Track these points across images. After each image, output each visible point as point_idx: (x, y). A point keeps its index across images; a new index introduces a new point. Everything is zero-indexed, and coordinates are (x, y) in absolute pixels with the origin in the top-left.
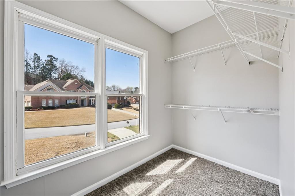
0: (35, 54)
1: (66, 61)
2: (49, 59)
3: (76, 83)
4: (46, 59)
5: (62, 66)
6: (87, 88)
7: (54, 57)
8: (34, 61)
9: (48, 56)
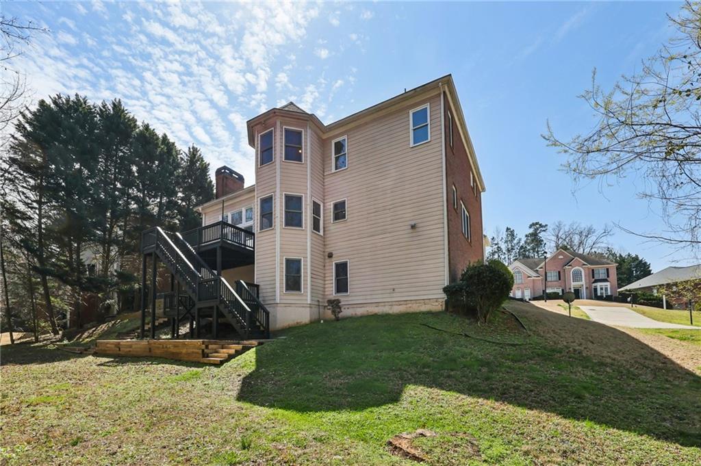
0: (508, 229)
1: (565, 225)
2: (531, 231)
3: (561, 257)
4: (527, 233)
5: (557, 236)
6: (586, 263)
7: (540, 225)
8: (506, 242)
9: (530, 227)
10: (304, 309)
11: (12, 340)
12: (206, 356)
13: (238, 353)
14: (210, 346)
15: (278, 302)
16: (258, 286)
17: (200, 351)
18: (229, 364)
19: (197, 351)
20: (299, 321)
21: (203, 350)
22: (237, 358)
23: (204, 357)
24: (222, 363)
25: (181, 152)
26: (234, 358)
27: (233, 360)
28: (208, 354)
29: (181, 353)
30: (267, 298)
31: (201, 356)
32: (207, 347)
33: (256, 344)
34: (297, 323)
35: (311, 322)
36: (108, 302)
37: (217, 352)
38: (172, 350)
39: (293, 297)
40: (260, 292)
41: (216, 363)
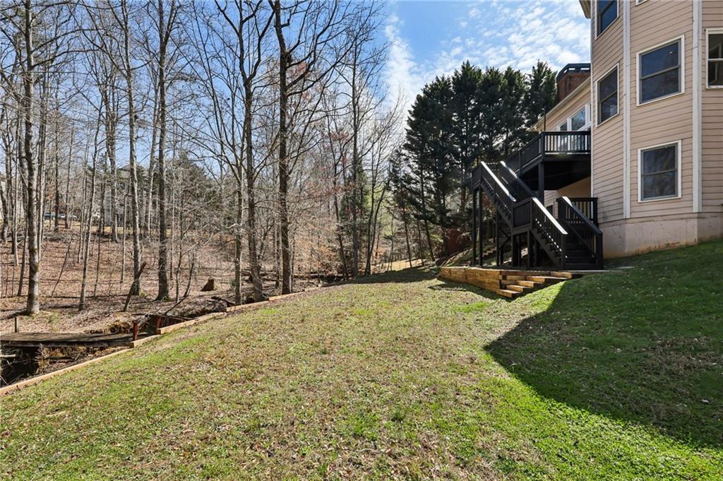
10: (683, 221)
11: (411, 265)
12: (503, 287)
13: (538, 287)
14: (509, 277)
15: (628, 217)
16: (595, 200)
17: (498, 282)
18: (522, 299)
19: (495, 281)
20: (670, 242)
21: (500, 281)
22: (534, 293)
23: (501, 288)
24: (514, 297)
25: (526, 76)
26: (531, 292)
27: (530, 294)
28: (506, 285)
29: (484, 282)
30: (608, 214)
31: (499, 287)
32: (504, 278)
33: (570, 277)
34: (668, 245)
35: (701, 242)
36: (464, 234)
37: (517, 284)
38: (479, 278)
39: (656, 206)
40: (599, 206)
41: (509, 296)
